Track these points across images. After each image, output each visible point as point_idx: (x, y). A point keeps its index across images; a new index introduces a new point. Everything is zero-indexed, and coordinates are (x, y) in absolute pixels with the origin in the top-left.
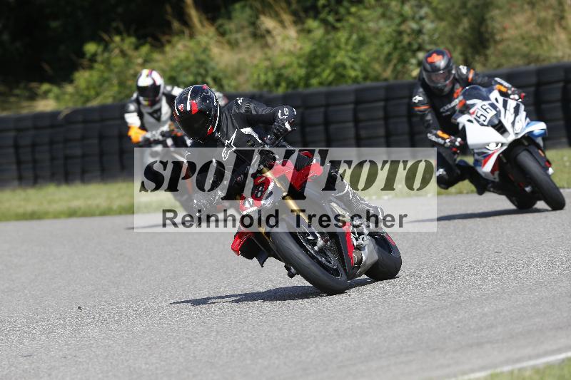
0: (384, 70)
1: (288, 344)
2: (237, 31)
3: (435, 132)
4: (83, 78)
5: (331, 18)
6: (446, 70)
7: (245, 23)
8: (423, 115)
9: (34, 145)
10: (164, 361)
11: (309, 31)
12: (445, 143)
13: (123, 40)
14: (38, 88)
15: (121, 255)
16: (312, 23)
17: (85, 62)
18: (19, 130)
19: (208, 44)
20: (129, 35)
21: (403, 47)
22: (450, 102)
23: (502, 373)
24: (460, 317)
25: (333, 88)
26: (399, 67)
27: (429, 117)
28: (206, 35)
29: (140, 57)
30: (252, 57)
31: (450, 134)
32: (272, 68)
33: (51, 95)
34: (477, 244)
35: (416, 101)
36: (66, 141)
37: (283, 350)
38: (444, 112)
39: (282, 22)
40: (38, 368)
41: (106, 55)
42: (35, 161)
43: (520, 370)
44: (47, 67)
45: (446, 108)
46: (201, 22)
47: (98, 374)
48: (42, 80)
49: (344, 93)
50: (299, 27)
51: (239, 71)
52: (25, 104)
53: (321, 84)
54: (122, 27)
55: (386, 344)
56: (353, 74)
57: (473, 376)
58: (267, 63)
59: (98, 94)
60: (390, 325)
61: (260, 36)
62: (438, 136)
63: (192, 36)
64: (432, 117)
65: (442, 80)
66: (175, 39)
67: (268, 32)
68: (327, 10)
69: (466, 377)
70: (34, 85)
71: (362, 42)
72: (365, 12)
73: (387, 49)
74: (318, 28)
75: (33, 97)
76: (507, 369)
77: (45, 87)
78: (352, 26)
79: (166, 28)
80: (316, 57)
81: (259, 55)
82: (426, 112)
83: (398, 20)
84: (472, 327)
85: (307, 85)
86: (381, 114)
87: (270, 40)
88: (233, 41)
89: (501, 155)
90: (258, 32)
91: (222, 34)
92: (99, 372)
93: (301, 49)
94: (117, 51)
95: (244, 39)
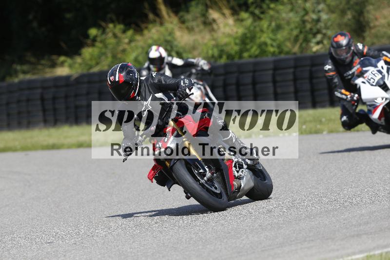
0: (294, 46)
1: (227, 235)
2: (193, 20)
3: (339, 90)
4: (87, 52)
5: (257, 12)
6: (347, 47)
7: (198, 15)
8: (332, 78)
9: (54, 99)
10: (143, 247)
11: (242, 20)
12: (347, 98)
13: (115, 26)
14: (58, 59)
15: (113, 173)
16: (244, 15)
17: (89, 42)
18: (44, 88)
19: (173, 29)
20: (119, 23)
21: (306, 32)
22: (351, 69)
23: (374, 255)
24: (346, 216)
25: (259, 59)
26: (304, 45)
27: (336, 80)
28: (172, 23)
29: (126, 38)
30: (203, 38)
31: (350, 92)
32: (217, 46)
33: (66, 64)
34: (357, 167)
35: (327, 69)
36: (76, 96)
37: (224, 239)
38: (346, 77)
39: (224, 14)
40: (57, 251)
41: (103, 37)
42: (55, 110)
43: (387, 253)
44: (63, 45)
45: (348, 73)
46: (168, 14)
47: (98, 255)
48: (60, 54)
49: (266, 63)
50: (236, 17)
51: (194, 48)
52: (47, 70)
53: (250, 56)
54: (114, 17)
55: (295, 235)
56: (272, 49)
57: (354, 257)
58: (213, 43)
59: (97, 64)
60: (297, 222)
61: (208, 24)
62: (342, 94)
63: (162, 24)
64: (338, 80)
65: (344, 54)
66: (150, 26)
67: (214, 20)
68: (254, 6)
69: (350, 258)
70: (54, 57)
71: (279, 27)
72: (281, 7)
73: (295, 32)
74: (248, 18)
75: (54, 65)
76: (378, 252)
77: (62, 58)
78: (272, 17)
79: (144, 19)
80: (247, 38)
81: (208, 36)
82: (334, 77)
83: (302, 13)
84: (354, 223)
85: (241, 57)
86: (291, 77)
87: (215, 26)
88: (190, 27)
89: (385, 107)
90: (207, 21)
91: (183, 22)
92: (99, 254)
93: (237, 33)
94: (110, 35)
95: (198, 26)
